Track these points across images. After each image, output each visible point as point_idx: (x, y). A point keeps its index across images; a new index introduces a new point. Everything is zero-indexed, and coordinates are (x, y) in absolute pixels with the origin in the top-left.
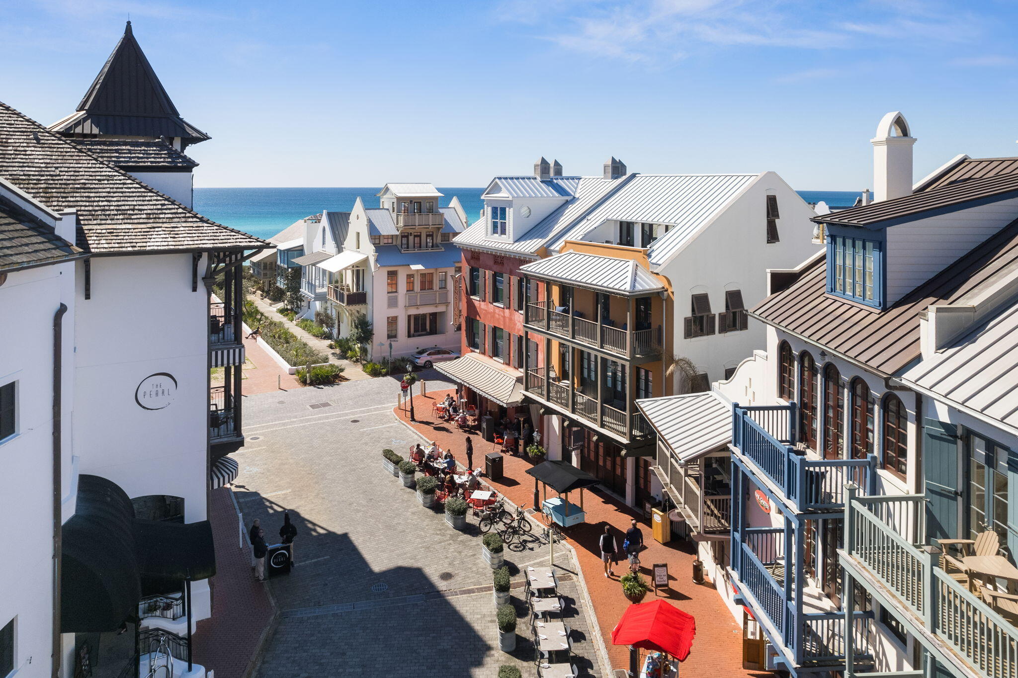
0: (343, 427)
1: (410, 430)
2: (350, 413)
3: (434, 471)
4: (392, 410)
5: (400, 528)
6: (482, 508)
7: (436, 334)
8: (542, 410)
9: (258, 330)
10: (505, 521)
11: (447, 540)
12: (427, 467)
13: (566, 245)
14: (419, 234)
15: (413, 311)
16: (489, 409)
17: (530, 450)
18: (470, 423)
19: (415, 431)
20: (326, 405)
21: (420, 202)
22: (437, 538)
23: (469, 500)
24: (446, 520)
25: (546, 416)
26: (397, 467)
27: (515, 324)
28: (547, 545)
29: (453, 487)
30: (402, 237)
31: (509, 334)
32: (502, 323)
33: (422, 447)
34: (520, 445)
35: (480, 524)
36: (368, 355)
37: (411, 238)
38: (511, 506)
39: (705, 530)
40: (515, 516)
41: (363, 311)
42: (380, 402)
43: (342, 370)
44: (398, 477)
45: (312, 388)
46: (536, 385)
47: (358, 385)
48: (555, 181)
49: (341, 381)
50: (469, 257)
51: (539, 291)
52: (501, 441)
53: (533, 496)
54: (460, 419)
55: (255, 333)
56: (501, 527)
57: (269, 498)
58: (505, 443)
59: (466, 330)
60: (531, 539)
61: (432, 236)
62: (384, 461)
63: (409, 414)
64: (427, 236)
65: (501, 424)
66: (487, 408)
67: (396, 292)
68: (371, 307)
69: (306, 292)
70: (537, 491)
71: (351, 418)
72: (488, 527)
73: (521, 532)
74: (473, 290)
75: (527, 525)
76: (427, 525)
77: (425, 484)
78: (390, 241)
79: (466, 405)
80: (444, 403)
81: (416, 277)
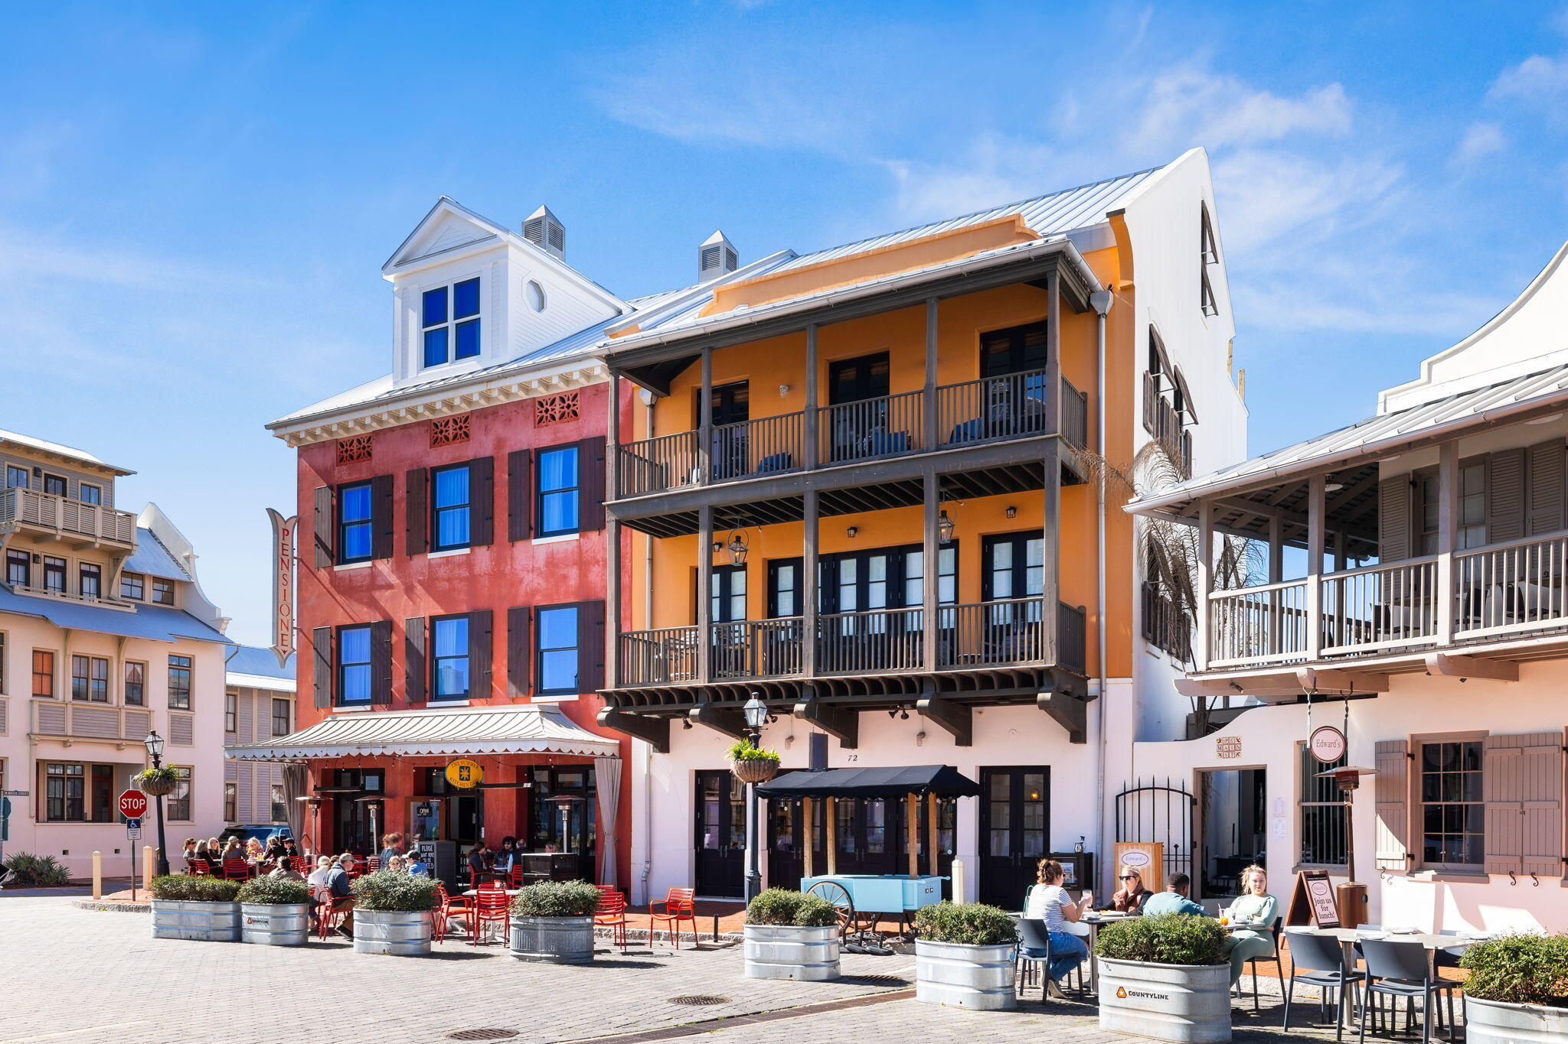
13: (717, 300)
14: (58, 562)
15: (53, 752)
21: (63, 480)
27: (516, 584)
37: (36, 570)
50: (329, 460)
61: (97, 576)
64: (83, 574)
67: (2, 692)
81: (60, 660)
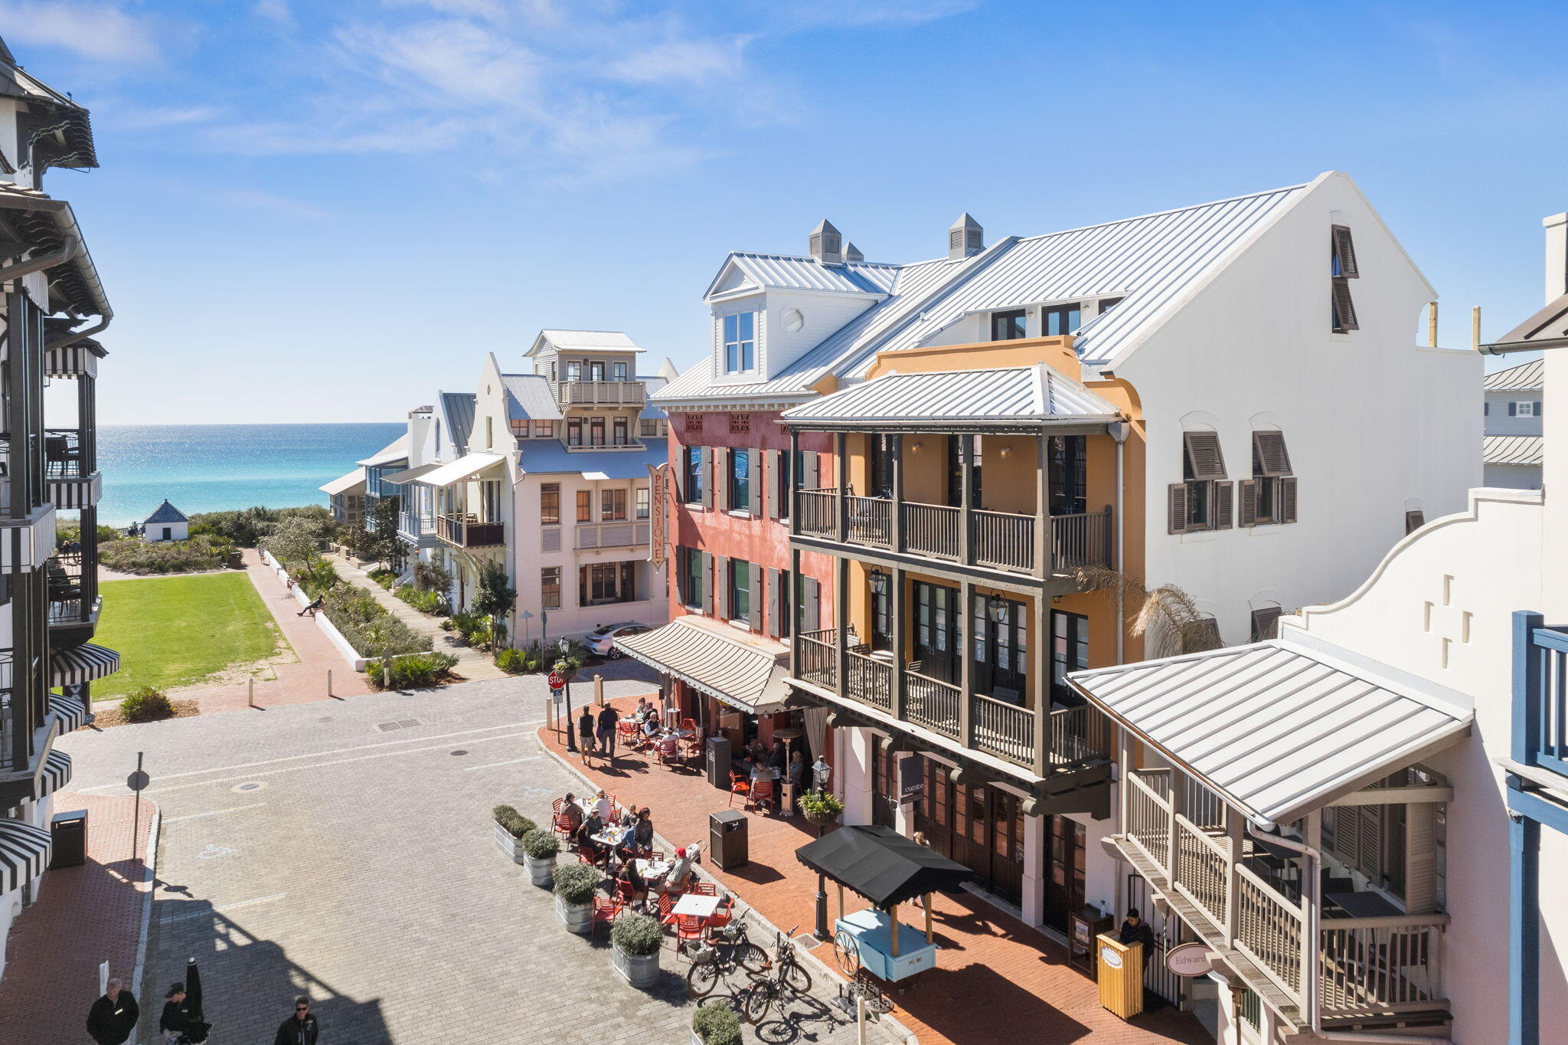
0: (433, 764)
1: (565, 768)
2: (453, 738)
3: (596, 854)
4: (536, 732)
5: (506, 985)
6: (697, 936)
7: (633, 600)
8: (832, 717)
9: (320, 602)
10: (751, 966)
11: (612, 1016)
12: (583, 842)
13: (879, 363)
14: (600, 420)
15: (590, 559)
16: (722, 726)
17: (806, 803)
18: (686, 751)
19: (574, 770)
20: (411, 723)
21: (603, 363)
22: (589, 1010)
23: (668, 916)
24: (614, 963)
25: (837, 731)
26: (519, 842)
27: (772, 549)
28: (849, 1025)
29: (634, 888)
30: (570, 425)
31: (762, 570)
32: (746, 549)
33: (578, 802)
34: (785, 795)
35: (689, 976)
36: (507, 638)
37: (586, 428)
38: (764, 927)
39: (1323, 1020)
40: (772, 954)
41: (499, 560)
42: (517, 719)
43: (453, 662)
44: (523, 864)
45: (393, 693)
46: (818, 665)
47: (480, 689)
48: (852, 269)
49: (449, 682)
50: (682, 426)
51: (823, 471)
52: (744, 787)
53: (813, 905)
54: (663, 746)
55: (315, 606)
56: (739, 980)
57: (228, 916)
58: (752, 789)
59: (678, 574)
60: (809, 1010)
61: (624, 424)
62: (497, 830)
63: (565, 738)
64: (616, 424)
65: (746, 754)
66: (718, 722)
67: (558, 522)
68: (511, 550)
69: (407, 534)
70: (823, 895)
71: (453, 747)
72: (710, 981)
73: (788, 993)
74: (691, 493)
75: (800, 975)
76: (570, 978)
77: (572, 882)
78: (548, 432)
79: (678, 721)
80: (634, 716)
81: (594, 495)
